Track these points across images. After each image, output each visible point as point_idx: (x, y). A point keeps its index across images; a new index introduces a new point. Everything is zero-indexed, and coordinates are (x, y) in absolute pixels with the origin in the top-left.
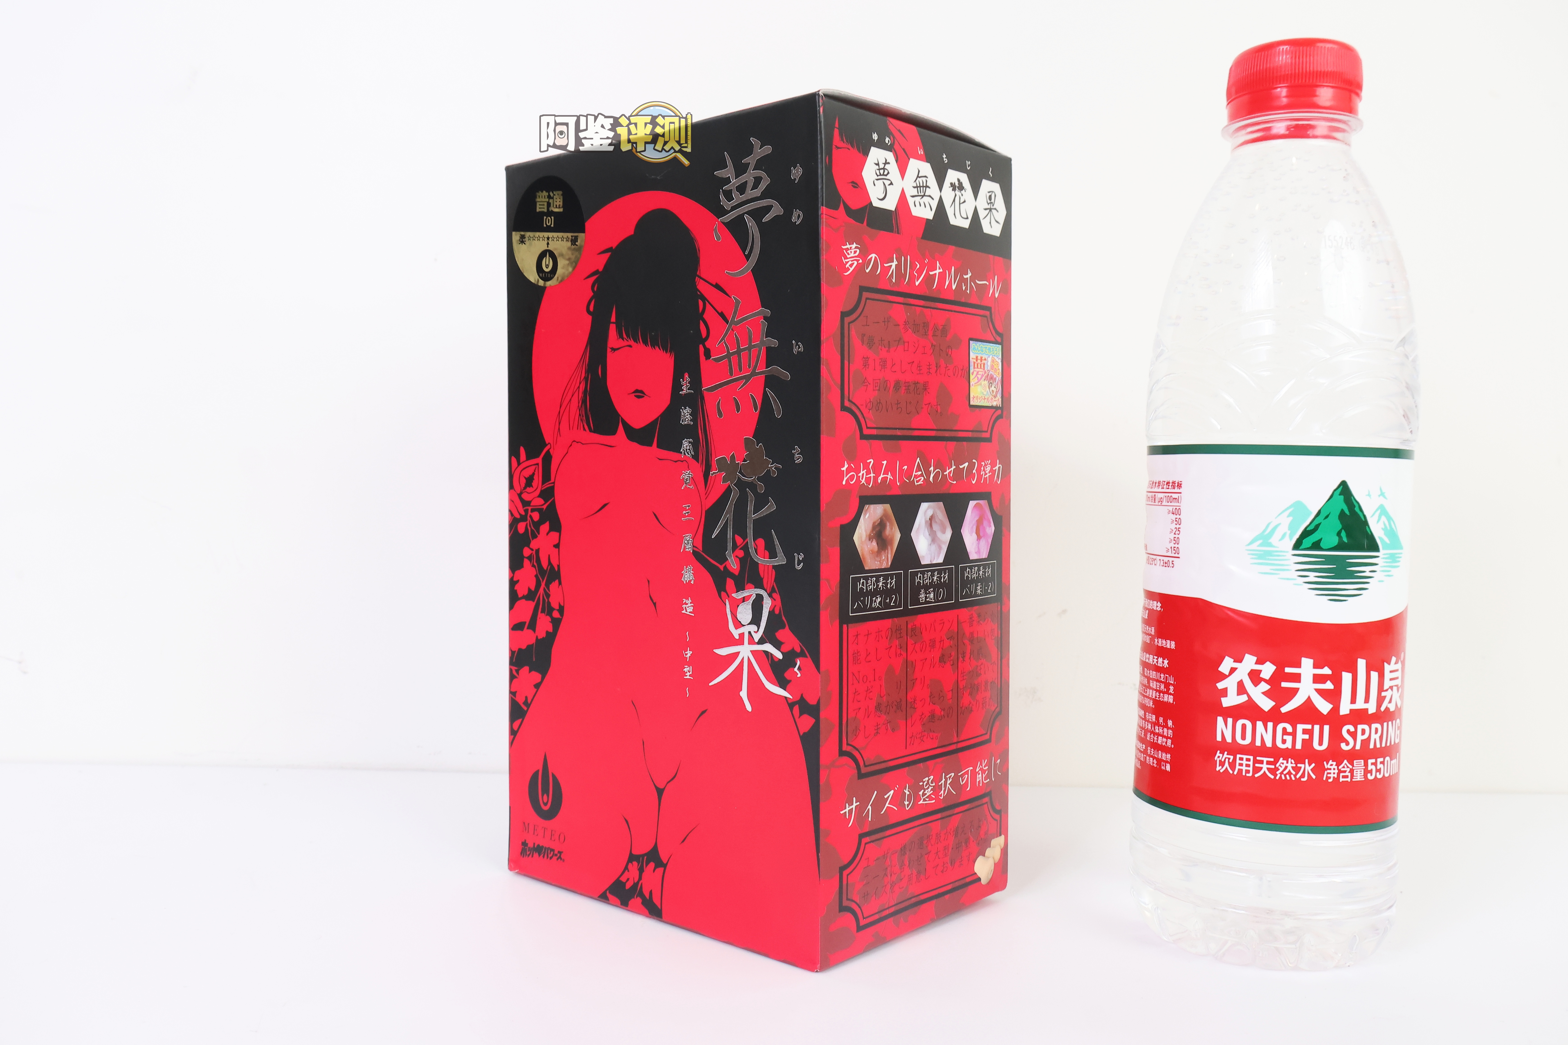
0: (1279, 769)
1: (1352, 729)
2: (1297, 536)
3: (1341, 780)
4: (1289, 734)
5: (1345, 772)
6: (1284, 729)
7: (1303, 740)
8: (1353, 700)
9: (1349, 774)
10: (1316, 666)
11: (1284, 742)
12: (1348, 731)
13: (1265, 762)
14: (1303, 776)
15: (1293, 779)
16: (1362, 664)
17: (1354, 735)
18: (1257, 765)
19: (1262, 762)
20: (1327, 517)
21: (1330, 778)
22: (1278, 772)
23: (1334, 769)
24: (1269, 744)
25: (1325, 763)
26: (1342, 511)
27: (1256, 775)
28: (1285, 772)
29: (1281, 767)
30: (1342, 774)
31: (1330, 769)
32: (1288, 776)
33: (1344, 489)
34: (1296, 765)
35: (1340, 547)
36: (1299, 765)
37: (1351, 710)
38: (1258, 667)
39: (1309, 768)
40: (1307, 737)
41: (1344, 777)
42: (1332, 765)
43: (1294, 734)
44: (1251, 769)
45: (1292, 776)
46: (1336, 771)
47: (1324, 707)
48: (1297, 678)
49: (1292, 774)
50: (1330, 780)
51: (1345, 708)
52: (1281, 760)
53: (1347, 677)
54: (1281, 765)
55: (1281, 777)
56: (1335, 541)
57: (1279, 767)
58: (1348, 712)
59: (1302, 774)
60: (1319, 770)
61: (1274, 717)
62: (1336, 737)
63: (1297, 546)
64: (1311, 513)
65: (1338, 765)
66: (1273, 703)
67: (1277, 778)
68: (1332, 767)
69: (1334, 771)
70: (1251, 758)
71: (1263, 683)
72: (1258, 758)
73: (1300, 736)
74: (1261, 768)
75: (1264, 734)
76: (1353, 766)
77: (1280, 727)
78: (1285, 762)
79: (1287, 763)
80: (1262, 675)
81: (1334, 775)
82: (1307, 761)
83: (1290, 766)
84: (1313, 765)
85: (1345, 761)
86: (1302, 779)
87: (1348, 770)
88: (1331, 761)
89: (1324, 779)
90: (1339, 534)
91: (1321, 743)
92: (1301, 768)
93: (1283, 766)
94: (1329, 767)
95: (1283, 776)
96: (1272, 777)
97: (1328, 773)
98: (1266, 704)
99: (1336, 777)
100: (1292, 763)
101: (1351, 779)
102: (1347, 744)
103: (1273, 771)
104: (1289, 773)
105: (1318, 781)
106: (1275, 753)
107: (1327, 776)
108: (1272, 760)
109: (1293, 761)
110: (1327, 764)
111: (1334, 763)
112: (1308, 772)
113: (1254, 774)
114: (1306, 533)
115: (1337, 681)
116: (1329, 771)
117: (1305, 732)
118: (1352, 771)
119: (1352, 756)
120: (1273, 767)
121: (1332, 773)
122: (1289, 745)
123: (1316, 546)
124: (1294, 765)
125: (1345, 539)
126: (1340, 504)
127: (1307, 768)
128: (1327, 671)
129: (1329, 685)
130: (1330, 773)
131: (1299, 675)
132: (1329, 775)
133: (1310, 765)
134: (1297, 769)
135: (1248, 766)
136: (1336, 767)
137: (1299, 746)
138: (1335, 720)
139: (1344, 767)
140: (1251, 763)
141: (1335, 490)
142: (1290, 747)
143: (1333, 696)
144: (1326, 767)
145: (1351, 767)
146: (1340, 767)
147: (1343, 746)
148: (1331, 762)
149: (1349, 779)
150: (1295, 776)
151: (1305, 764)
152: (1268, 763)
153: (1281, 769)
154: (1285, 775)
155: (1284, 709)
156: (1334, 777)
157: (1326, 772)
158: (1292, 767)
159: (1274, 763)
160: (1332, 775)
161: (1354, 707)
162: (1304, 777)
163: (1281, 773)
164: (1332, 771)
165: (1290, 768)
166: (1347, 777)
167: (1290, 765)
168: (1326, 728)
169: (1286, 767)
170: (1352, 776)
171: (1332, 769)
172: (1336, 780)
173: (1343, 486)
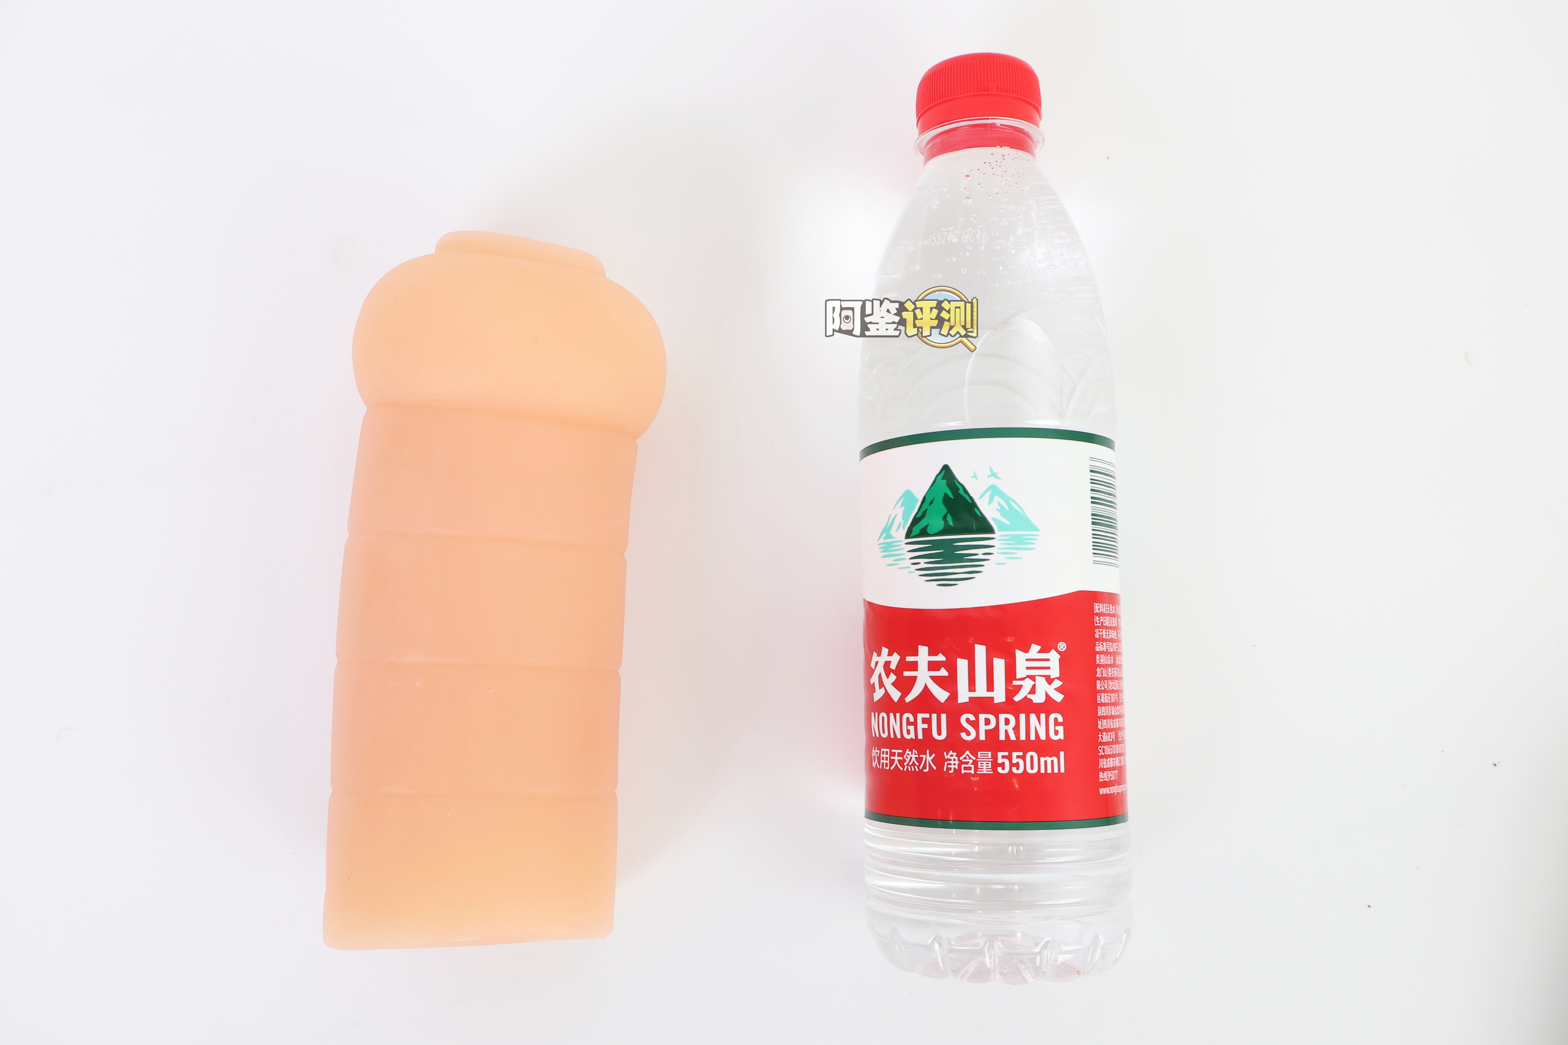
0: (906, 761)
1: (972, 718)
2: (909, 524)
3: (963, 771)
4: (912, 724)
5: (967, 763)
6: (908, 719)
7: (923, 729)
8: (972, 688)
9: (973, 766)
10: (930, 654)
11: (909, 732)
12: (968, 720)
13: (897, 755)
14: (925, 767)
15: (917, 770)
16: (980, 651)
18: (891, 757)
19: (895, 754)
20: (932, 503)
21: (950, 769)
22: (905, 764)
23: (954, 760)
24: (899, 735)
25: (945, 753)
26: (946, 495)
27: (892, 769)
28: (911, 764)
29: (907, 758)
30: (963, 766)
31: (950, 760)
32: (912, 767)
33: (947, 474)
34: (919, 756)
35: (947, 531)
36: (921, 756)
37: (970, 698)
38: (889, 659)
39: (929, 759)
40: (926, 726)
41: (965, 768)
42: (952, 756)
43: (915, 724)
44: (888, 761)
45: (916, 767)
46: (957, 762)
47: (941, 695)
48: (914, 666)
49: (916, 765)
50: (951, 772)
51: (964, 695)
52: (907, 752)
53: (962, 665)
54: (908, 756)
55: (908, 768)
56: (941, 525)
57: (906, 759)
58: (967, 700)
59: (924, 765)
60: (939, 761)
61: (901, 707)
62: (955, 727)
63: (909, 534)
64: (919, 499)
65: (959, 756)
66: (900, 694)
67: (905, 769)
68: (952, 758)
69: (955, 762)
70: (888, 750)
71: (893, 674)
72: (892, 750)
73: (921, 726)
74: (894, 760)
75: (895, 725)
76: (977, 758)
77: (905, 717)
78: (910, 753)
79: (912, 754)
80: (892, 666)
81: (955, 766)
82: (928, 751)
83: (914, 756)
84: (934, 755)
85: (968, 752)
86: (925, 771)
87: (971, 761)
88: (951, 751)
89: (945, 770)
90: (945, 518)
91: (939, 733)
92: (923, 758)
93: (909, 757)
94: (949, 758)
95: (909, 767)
96: (902, 769)
97: (948, 764)
99: (957, 768)
100: (915, 754)
101: (977, 772)
102: (968, 734)
103: (902, 763)
104: (914, 764)
105: (940, 773)
106: (903, 744)
107: (947, 767)
108: (901, 751)
109: (916, 751)
110: (947, 755)
111: (955, 754)
112: (929, 763)
113: (890, 766)
114: (915, 521)
115: (952, 667)
116: (949, 762)
117: (924, 721)
118: (975, 763)
120: (901, 758)
121: (952, 764)
122: (912, 736)
123: (925, 532)
124: (917, 756)
125: (951, 523)
126: (944, 488)
127: (928, 758)
128: (941, 658)
129: (943, 672)
130: (950, 764)
131: (917, 662)
132: (949, 766)
133: (930, 756)
134: (919, 760)
135: (886, 758)
136: (956, 758)
137: (920, 736)
138: (953, 709)
139: (965, 758)
140: (888, 756)
141: (938, 475)
142: (914, 738)
143: (949, 684)
144: (946, 758)
145: (974, 758)
146: (961, 758)
147: (963, 735)
148: (951, 753)
149: (972, 772)
150: (918, 767)
151: (926, 754)
152: (899, 755)
153: (908, 760)
154: (911, 766)
155: (908, 699)
156: (955, 768)
157: (946, 763)
158: (916, 758)
159: (903, 755)
160: (952, 766)
161: (973, 695)
162: (925, 769)
163: (908, 765)
164: (952, 762)
165: (913, 759)
166: (970, 769)
168: (944, 717)
169: (911, 758)
170: (976, 768)
171: (952, 760)
172: (958, 771)
173: (946, 470)
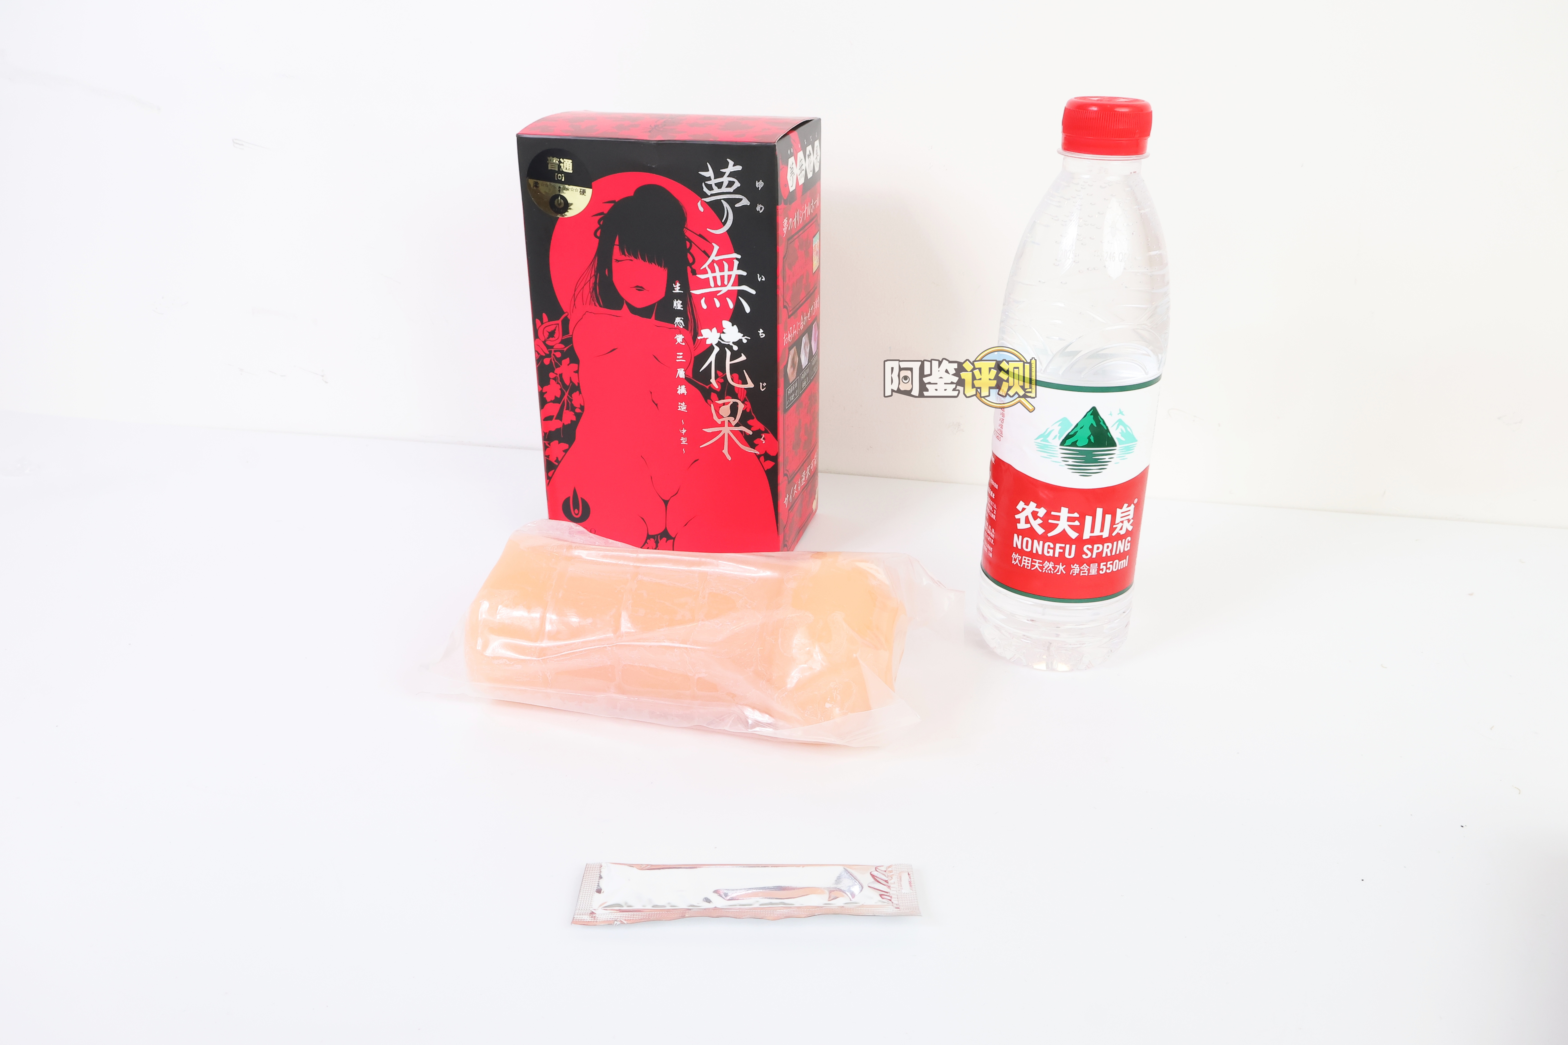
1: (1090, 547)
2: (1063, 438)
3: (1081, 574)
4: (1051, 548)
5: (1084, 570)
6: (1049, 546)
7: (1059, 552)
8: (1092, 531)
9: (1087, 572)
10: (1069, 512)
11: (1048, 552)
12: (1088, 548)
13: (1037, 563)
14: (1058, 571)
15: (1052, 573)
16: (1099, 511)
17: (1091, 550)
18: (1033, 563)
19: (1035, 562)
20: (1081, 428)
21: (1074, 573)
22: (1044, 568)
24: (1040, 553)
25: (1072, 565)
26: (1092, 424)
27: (1032, 569)
28: (1048, 569)
30: (1082, 572)
32: (1049, 571)
33: (1094, 412)
35: (1090, 445)
36: (1056, 566)
37: (1090, 537)
38: (1037, 510)
40: (1062, 551)
41: (1083, 573)
42: (1076, 566)
43: (1054, 549)
44: (1030, 565)
46: (1079, 570)
47: (1073, 535)
48: (1058, 518)
51: (1087, 535)
52: (1046, 562)
53: (1089, 519)
55: (1045, 571)
56: (1086, 442)
58: (1088, 538)
60: (1069, 569)
61: (1044, 538)
62: (1080, 551)
63: (1063, 443)
64: (1072, 425)
65: (1080, 567)
66: (1044, 531)
67: (1044, 571)
68: (1076, 568)
70: (1030, 559)
71: (1039, 519)
72: (1034, 560)
73: (1058, 550)
74: (1035, 565)
75: (1038, 547)
76: (1090, 567)
77: (1047, 544)
78: (1048, 563)
80: (1038, 515)
81: (1077, 572)
82: (1061, 563)
84: (1065, 566)
85: (1085, 564)
86: (1057, 574)
87: (1087, 569)
89: (1071, 574)
90: (1089, 438)
91: (1070, 554)
92: (1057, 567)
93: (1047, 566)
94: (1074, 567)
96: (1041, 571)
98: (1040, 531)
101: (1088, 574)
102: (1087, 555)
103: (1042, 568)
104: (1050, 570)
105: (1067, 575)
106: (1043, 558)
108: (1041, 561)
109: (1053, 563)
111: (1078, 565)
112: (1061, 570)
113: (1031, 568)
114: (1068, 437)
115: (1082, 520)
116: (1074, 570)
117: (1061, 548)
118: (1089, 570)
119: (1090, 561)
120: (1041, 565)
122: (1051, 554)
123: (1074, 444)
125: (1093, 441)
126: (1091, 420)
127: (1061, 567)
128: (1076, 515)
129: (1077, 523)
131: (1059, 516)
133: (1062, 566)
134: (1055, 568)
135: (1028, 563)
136: (1078, 568)
137: (1057, 555)
138: (1080, 542)
139: (1083, 568)
140: (1030, 562)
141: (1088, 412)
142: (1052, 555)
143: (1080, 529)
144: (1072, 567)
145: (1088, 567)
146: (1081, 568)
147: (1084, 556)
148: (1075, 565)
149: (1086, 574)
150: (1053, 571)
151: (1059, 565)
152: (1039, 563)
153: (1046, 567)
154: (1048, 571)
155: (1050, 535)
157: (1072, 570)
158: (1052, 567)
159: (1042, 563)
160: (1075, 572)
161: (1093, 535)
162: (1058, 572)
163: (1046, 569)
164: (1076, 570)
166: (1085, 573)
167: (1051, 565)
168: (1074, 547)
169: (1049, 566)
170: (1089, 572)
171: (1076, 569)
172: (1078, 574)
173: (1094, 409)
